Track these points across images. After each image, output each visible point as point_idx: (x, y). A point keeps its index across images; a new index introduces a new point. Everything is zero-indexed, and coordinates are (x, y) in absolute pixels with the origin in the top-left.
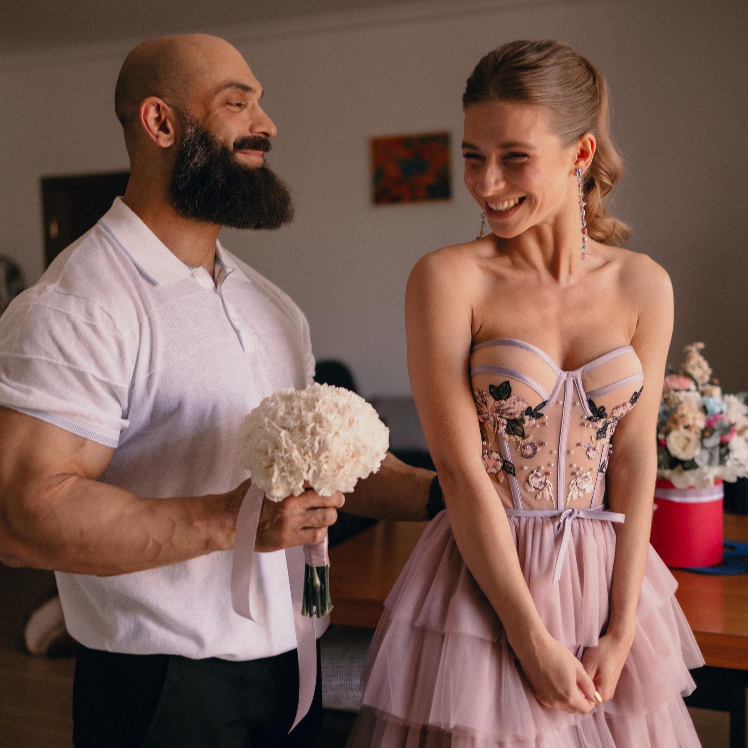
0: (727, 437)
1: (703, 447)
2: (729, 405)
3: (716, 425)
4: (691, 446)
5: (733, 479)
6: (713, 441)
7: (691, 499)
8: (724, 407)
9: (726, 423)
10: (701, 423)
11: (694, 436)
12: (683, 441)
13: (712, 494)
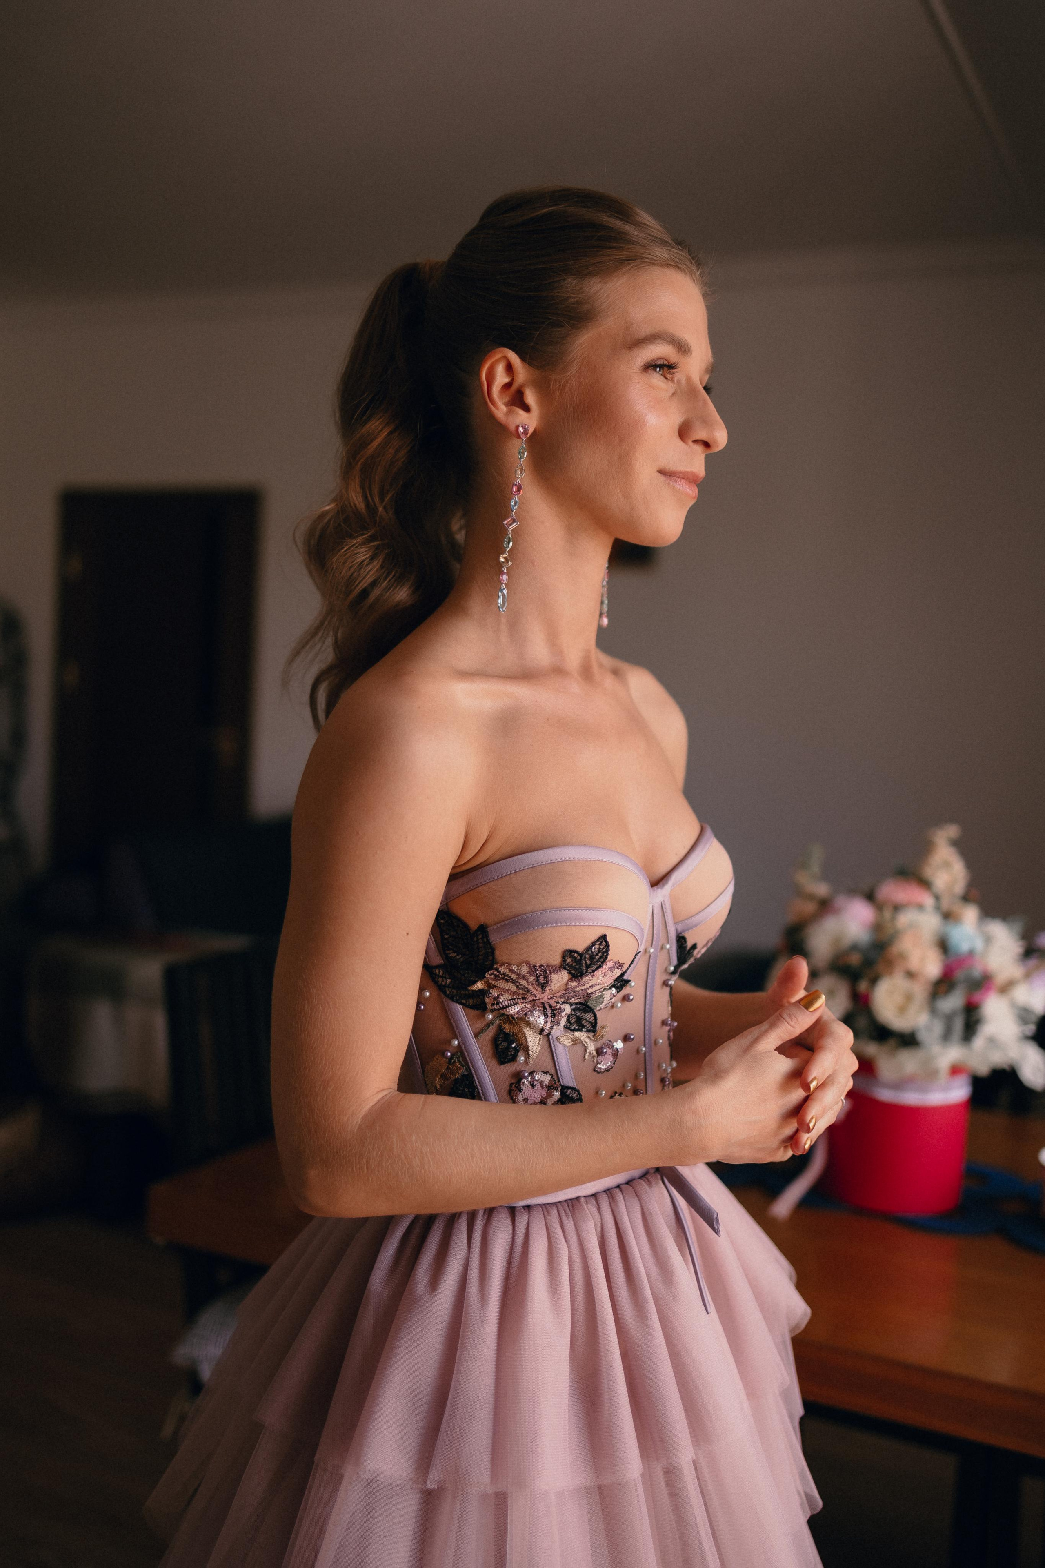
0: (977, 997)
1: (933, 1011)
2: (988, 940)
3: (960, 975)
4: (913, 1009)
5: (983, 1070)
6: (953, 1002)
7: (911, 1098)
8: (979, 945)
9: (977, 973)
10: (933, 968)
11: (920, 991)
12: (899, 999)
13: (946, 1089)
